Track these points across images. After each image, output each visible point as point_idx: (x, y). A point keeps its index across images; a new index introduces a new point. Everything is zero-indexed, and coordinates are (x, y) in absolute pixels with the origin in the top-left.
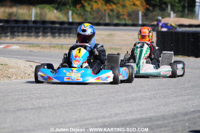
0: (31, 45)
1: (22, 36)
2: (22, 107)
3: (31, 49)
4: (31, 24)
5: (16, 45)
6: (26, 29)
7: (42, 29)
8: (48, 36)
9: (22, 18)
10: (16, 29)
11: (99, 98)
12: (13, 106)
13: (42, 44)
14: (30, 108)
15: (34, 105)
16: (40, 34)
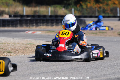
0: (49, 31)
1: (43, 25)
2: (44, 71)
3: (49, 34)
4: (48, 18)
5: (39, 31)
6: (45, 21)
7: (55, 21)
8: (59, 25)
9: (42, 14)
10: (39, 21)
11: (93, 65)
12: (39, 71)
13: (56, 30)
14: (50, 71)
15: (52, 70)
16: (54, 24)
